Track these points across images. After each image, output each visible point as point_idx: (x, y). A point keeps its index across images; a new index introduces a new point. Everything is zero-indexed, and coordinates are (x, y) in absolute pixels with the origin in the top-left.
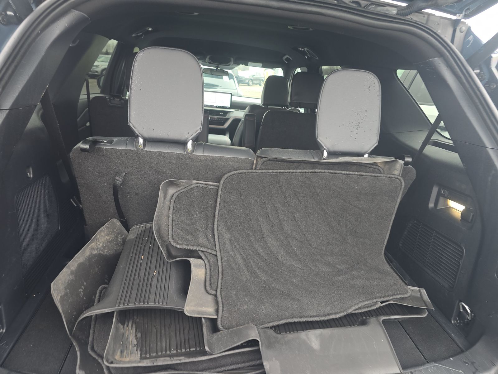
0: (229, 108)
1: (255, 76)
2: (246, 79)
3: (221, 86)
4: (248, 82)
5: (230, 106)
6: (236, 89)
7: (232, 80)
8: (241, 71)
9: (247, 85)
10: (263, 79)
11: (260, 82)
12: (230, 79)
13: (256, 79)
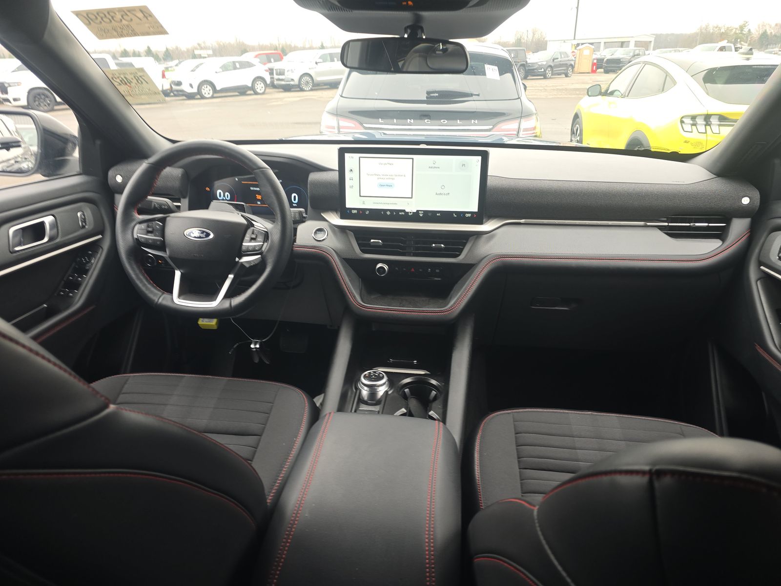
0: (476, 218)
1: (557, 59)
2: (541, 67)
3: (478, 95)
4: (545, 71)
5: (474, 208)
6: (519, 98)
7: (509, 75)
8: (531, 53)
9: (542, 77)
10: (573, 63)
11: (567, 69)
12: (501, 73)
13: (561, 65)
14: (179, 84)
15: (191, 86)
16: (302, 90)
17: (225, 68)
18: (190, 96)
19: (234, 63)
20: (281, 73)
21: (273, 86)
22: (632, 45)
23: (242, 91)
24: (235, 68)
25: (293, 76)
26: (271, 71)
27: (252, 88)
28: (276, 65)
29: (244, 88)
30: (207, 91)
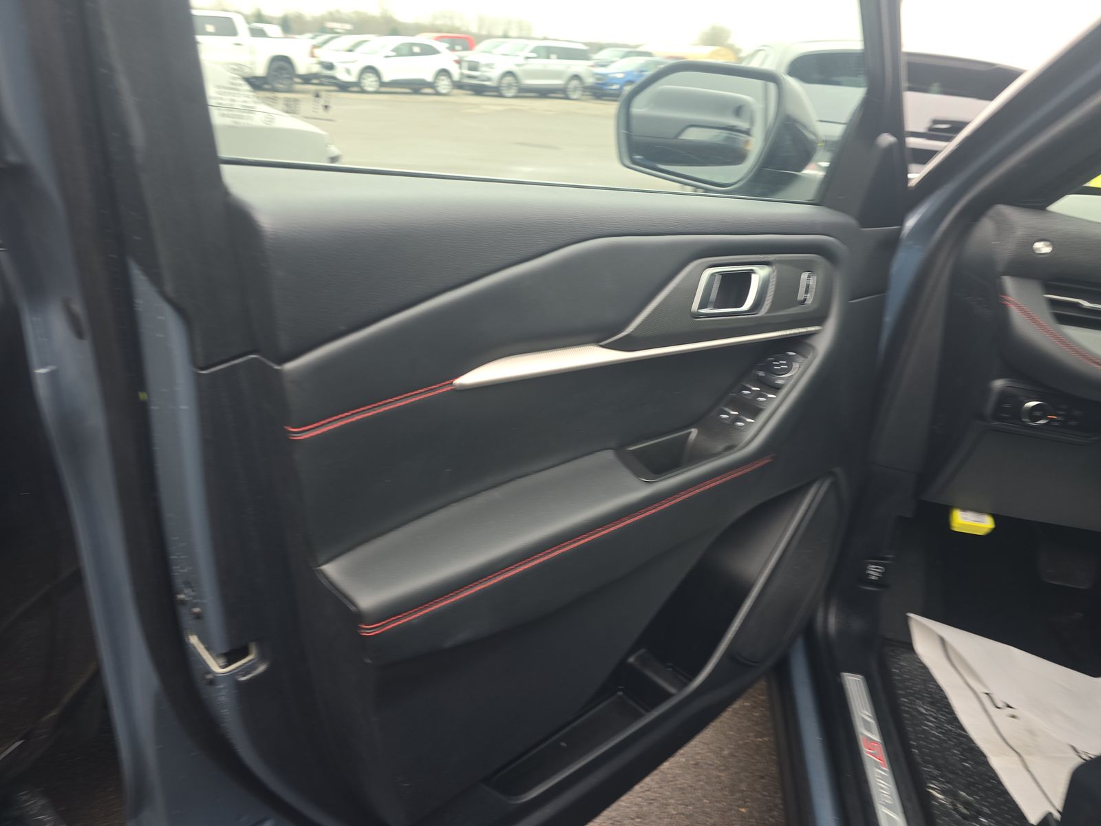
14: (330, 67)
15: (348, 71)
16: (501, 96)
17: (398, 52)
18: (344, 87)
19: (412, 46)
20: (474, 66)
21: (459, 86)
23: (415, 87)
24: (412, 53)
25: (492, 73)
26: (460, 63)
27: (433, 85)
28: (470, 56)
29: (419, 84)
30: (370, 82)
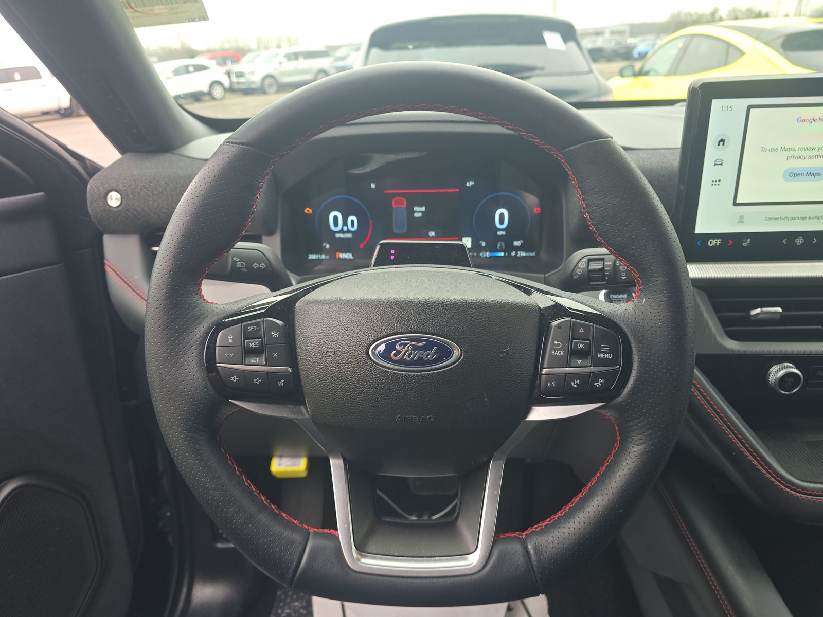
16: (265, 93)
17: (177, 72)
19: (187, 67)
20: (240, 75)
21: (232, 90)
22: (607, 35)
23: (197, 97)
24: (188, 72)
25: (256, 78)
26: (229, 74)
27: (210, 93)
28: (236, 68)
